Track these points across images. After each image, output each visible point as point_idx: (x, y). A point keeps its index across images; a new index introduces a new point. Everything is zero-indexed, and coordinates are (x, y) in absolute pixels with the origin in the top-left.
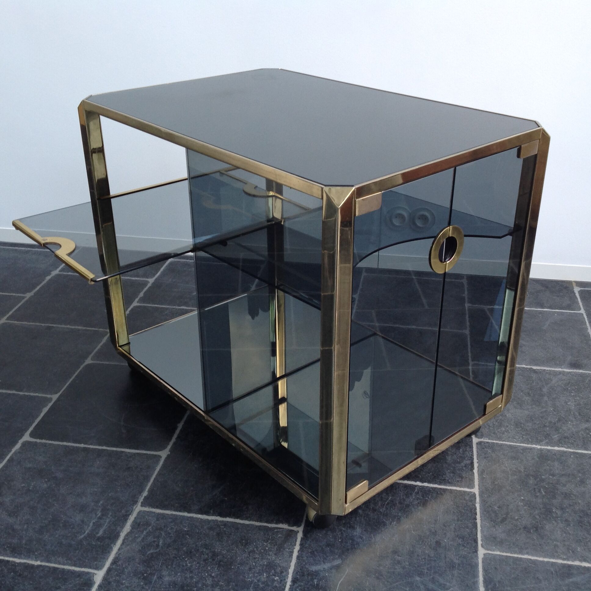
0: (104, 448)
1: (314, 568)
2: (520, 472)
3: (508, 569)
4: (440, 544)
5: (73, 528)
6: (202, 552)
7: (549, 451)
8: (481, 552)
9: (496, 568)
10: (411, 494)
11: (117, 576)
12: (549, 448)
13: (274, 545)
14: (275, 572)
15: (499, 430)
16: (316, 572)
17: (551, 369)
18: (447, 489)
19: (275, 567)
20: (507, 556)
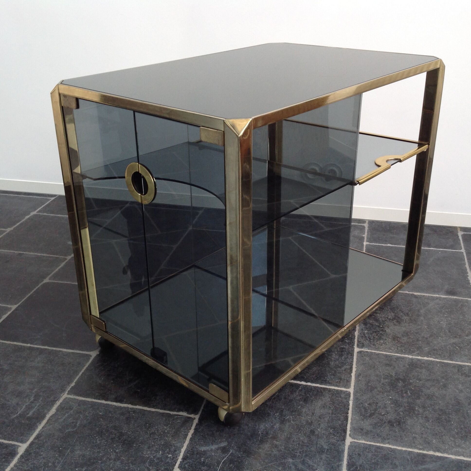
0: (46, 347)
1: (203, 449)
2: (391, 376)
3: (370, 455)
4: (314, 432)
5: (9, 409)
6: (111, 432)
7: (419, 360)
8: (349, 440)
9: (359, 454)
10: (295, 391)
11: (37, 449)
12: (419, 358)
13: (173, 429)
14: (170, 451)
15: (378, 342)
16: (204, 451)
17: (430, 295)
18: (326, 388)
19: (170, 447)
20: (370, 445)
